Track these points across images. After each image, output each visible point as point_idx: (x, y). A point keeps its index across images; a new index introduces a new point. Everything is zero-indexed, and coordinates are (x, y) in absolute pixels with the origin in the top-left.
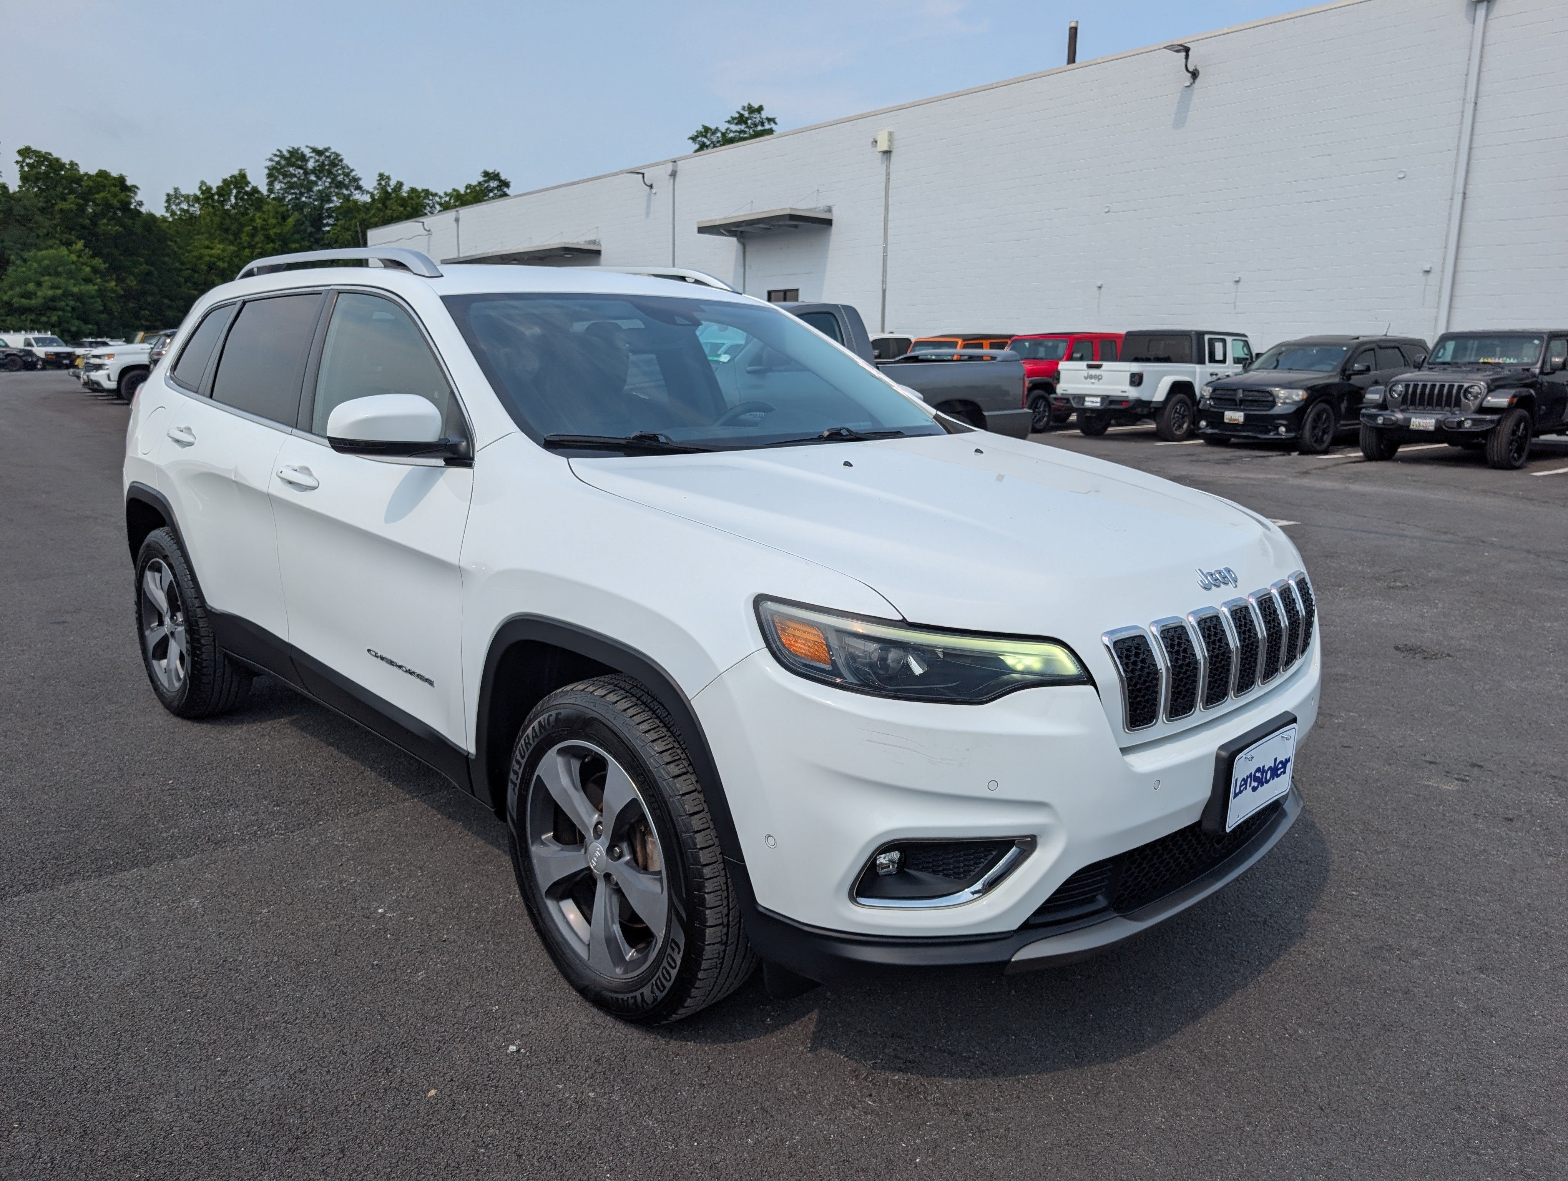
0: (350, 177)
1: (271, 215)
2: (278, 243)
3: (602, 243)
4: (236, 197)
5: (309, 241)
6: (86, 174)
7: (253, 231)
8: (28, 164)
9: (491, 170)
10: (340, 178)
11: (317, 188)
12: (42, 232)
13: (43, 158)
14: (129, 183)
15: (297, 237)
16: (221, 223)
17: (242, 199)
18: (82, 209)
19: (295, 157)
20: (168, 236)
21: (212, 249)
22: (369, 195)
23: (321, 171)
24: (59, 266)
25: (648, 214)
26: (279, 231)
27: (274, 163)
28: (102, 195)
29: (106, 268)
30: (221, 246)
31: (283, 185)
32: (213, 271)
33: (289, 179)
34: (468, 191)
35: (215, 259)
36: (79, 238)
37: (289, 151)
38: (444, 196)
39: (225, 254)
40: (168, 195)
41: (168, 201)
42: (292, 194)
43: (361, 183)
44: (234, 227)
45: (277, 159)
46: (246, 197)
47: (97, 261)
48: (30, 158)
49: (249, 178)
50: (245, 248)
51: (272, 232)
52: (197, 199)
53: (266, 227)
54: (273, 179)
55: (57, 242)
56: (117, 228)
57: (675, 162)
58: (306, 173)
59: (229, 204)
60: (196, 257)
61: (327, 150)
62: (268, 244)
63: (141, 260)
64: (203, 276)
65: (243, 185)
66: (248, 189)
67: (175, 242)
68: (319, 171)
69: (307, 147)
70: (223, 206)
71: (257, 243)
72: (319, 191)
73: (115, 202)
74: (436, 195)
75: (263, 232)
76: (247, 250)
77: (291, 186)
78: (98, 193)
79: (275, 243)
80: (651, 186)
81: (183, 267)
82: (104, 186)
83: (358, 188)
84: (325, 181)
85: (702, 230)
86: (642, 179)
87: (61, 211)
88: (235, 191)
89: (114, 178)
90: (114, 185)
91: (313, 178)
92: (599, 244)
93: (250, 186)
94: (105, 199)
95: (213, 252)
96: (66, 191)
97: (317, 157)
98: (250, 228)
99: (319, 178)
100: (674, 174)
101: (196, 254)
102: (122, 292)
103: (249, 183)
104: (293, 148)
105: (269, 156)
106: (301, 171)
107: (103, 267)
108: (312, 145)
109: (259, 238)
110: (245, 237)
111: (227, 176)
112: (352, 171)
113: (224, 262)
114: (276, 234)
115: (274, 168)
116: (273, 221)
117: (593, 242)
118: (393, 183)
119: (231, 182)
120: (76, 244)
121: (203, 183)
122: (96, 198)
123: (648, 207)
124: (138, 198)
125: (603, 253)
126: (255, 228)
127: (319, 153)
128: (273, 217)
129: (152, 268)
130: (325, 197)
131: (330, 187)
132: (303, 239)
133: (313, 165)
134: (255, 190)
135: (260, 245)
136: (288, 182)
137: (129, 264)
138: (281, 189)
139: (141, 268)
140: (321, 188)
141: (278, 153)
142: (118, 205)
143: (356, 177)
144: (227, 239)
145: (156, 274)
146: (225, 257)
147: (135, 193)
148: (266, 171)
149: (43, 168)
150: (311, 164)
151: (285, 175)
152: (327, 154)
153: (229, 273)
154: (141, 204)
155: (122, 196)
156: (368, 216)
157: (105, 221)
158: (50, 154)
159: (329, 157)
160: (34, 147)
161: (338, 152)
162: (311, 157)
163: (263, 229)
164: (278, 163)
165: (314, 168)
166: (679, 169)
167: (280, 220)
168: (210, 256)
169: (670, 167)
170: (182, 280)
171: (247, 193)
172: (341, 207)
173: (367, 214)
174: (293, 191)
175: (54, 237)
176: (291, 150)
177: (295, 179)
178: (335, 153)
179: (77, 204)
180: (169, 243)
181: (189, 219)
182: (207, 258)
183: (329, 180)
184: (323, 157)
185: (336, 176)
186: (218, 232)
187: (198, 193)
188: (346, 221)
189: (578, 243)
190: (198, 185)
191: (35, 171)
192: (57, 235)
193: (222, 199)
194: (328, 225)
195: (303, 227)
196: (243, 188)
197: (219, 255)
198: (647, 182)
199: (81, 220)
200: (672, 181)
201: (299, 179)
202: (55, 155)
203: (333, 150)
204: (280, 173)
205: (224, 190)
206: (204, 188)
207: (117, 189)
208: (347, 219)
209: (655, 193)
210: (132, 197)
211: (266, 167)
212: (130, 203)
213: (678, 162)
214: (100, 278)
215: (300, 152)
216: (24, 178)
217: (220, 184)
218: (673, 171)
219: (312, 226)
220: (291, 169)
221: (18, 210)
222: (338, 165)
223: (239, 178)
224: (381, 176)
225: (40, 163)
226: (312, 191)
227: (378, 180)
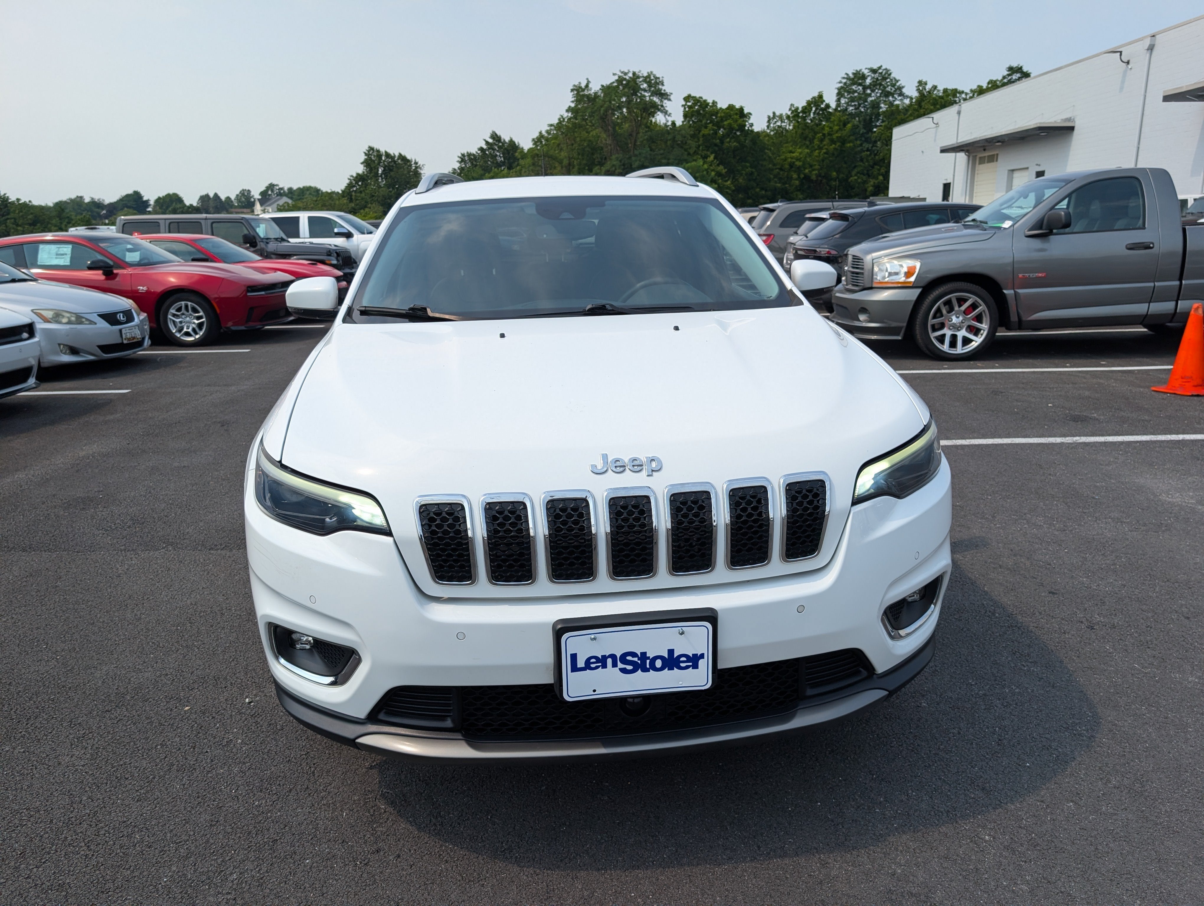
0: (896, 87)
1: (836, 123)
2: (838, 144)
3: (1076, 120)
4: (814, 113)
5: (861, 140)
6: (721, 108)
7: (822, 137)
8: (688, 106)
9: (1015, 65)
10: (888, 89)
11: (870, 99)
12: (692, 151)
13: (697, 101)
14: (746, 111)
15: (852, 138)
16: (802, 133)
17: (818, 114)
18: (716, 133)
19: (858, 77)
20: (766, 146)
21: (793, 153)
22: (908, 100)
23: (874, 86)
24: (697, 173)
25: (1122, 88)
26: (840, 135)
27: (842, 85)
28: (729, 121)
29: (726, 172)
30: (800, 150)
31: (846, 100)
32: (793, 169)
33: (851, 95)
34: (990, 86)
35: (794, 160)
36: (712, 153)
37: (853, 74)
38: (969, 93)
39: (801, 156)
40: (769, 117)
41: (769, 121)
42: (852, 106)
43: (904, 90)
44: (810, 136)
45: (844, 81)
46: (821, 112)
47: (721, 167)
48: (690, 102)
49: (824, 98)
50: (815, 150)
51: (834, 137)
52: (788, 117)
53: (831, 133)
54: (840, 96)
55: (699, 157)
56: (735, 144)
57: (1154, 36)
58: (865, 88)
59: (809, 118)
60: (782, 159)
61: (880, 68)
62: (831, 145)
63: (748, 164)
64: (786, 173)
65: (819, 104)
66: (823, 106)
67: (770, 150)
68: (875, 84)
69: (866, 68)
70: (805, 120)
71: (824, 145)
72: (872, 101)
73: (735, 126)
74: (963, 92)
75: (829, 137)
76: (817, 151)
77: (852, 100)
78: (726, 120)
79: (836, 144)
80: (1128, 63)
81: (774, 167)
82: (730, 116)
83: (901, 94)
84: (877, 93)
85: (1167, 98)
86: (1119, 57)
87: (704, 135)
88: (814, 109)
89: (737, 109)
90: (736, 114)
91: (869, 91)
92: (1074, 121)
93: (824, 103)
94: (730, 124)
95: (794, 155)
96: (709, 121)
97: (873, 75)
98: (821, 134)
99: (873, 91)
100: (1151, 48)
101: (783, 157)
102: (733, 188)
103: (824, 101)
104: (857, 71)
105: (839, 79)
106: (861, 88)
107: (724, 171)
108: (869, 67)
109: (826, 141)
110: (816, 142)
111: (809, 98)
112: (897, 81)
113: (800, 161)
114: (837, 137)
115: (842, 87)
116: (836, 128)
117: (1069, 120)
118: (928, 87)
119: (812, 102)
120: (710, 157)
121: (792, 105)
122: (724, 125)
123: (1123, 82)
124: (750, 122)
125: (1076, 129)
126: (824, 135)
127: (874, 71)
128: (837, 125)
129: (754, 170)
130: (875, 105)
131: (880, 96)
132: (856, 140)
133: (870, 82)
134: (828, 106)
135: (826, 147)
136: (851, 96)
137: (740, 168)
138: (845, 103)
139: (747, 170)
140: (873, 98)
141: (846, 76)
142: (737, 127)
143: (901, 86)
144: (805, 144)
145: (756, 174)
146: (801, 158)
147: (749, 118)
148: (836, 91)
149: (696, 107)
150: (868, 81)
151: (849, 93)
152: (880, 71)
153: (802, 169)
154: (752, 125)
155: (740, 121)
156: (906, 116)
157: (728, 140)
158: (701, 98)
159: (881, 73)
160: (693, 95)
161: (888, 68)
162: (869, 76)
163: (829, 134)
164: (845, 84)
165: (870, 84)
166: (1157, 43)
167: (842, 127)
168: (792, 158)
169: (1147, 42)
170: (772, 176)
171: (822, 109)
172: (887, 111)
173: (905, 115)
174: (853, 104)
175: (698, 154)
176: (855, 72)
177: (856, 94)
178: (886, 69)
179: (713, 130)
180: (767, 151)
181: (780, 132)
182: (789, 160)
183: (880, 91)
184: (877, 74)
185: (885, 88)
186: (799, 140)
187: (789, 113)
188: (889, 122)
189: (1055, 122)
190: (789, 107)
191: (692, 110)
192: (700, 152)
193: (804, 115)
194: (876, 126)
195: (857, 130)
196: (820, 106)
197: (797, 157)
198: (1123, 60)
199: (714, 141)
200: (1148, 55)
201: (859, 94)
202: (704, 98)
203: (883, 68)
204: (845, 91)
205: (806, 110)
206: (793, 109)
207: (738, 117)
208: (890, 120)
209: (1131, 69)
210: (747, 121)
211: (836, 88)
212: (745, 125)
213: (1157, 36)
214: (722, 179)
215: (861, 72)
216: (685, 116)
217: (805, 104)
218: (1150, 45)
219: (864, 128)
220: (854, 87)
221: (679, 138)
222: (887, 78)
223: (817, 99)
224: (920, 82)
225: (695, 104)
226: (867, 102)
227: (917, 87)
